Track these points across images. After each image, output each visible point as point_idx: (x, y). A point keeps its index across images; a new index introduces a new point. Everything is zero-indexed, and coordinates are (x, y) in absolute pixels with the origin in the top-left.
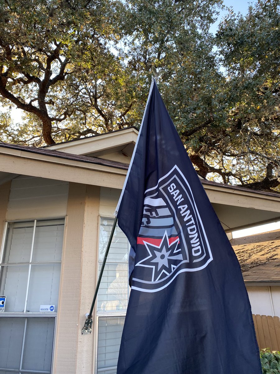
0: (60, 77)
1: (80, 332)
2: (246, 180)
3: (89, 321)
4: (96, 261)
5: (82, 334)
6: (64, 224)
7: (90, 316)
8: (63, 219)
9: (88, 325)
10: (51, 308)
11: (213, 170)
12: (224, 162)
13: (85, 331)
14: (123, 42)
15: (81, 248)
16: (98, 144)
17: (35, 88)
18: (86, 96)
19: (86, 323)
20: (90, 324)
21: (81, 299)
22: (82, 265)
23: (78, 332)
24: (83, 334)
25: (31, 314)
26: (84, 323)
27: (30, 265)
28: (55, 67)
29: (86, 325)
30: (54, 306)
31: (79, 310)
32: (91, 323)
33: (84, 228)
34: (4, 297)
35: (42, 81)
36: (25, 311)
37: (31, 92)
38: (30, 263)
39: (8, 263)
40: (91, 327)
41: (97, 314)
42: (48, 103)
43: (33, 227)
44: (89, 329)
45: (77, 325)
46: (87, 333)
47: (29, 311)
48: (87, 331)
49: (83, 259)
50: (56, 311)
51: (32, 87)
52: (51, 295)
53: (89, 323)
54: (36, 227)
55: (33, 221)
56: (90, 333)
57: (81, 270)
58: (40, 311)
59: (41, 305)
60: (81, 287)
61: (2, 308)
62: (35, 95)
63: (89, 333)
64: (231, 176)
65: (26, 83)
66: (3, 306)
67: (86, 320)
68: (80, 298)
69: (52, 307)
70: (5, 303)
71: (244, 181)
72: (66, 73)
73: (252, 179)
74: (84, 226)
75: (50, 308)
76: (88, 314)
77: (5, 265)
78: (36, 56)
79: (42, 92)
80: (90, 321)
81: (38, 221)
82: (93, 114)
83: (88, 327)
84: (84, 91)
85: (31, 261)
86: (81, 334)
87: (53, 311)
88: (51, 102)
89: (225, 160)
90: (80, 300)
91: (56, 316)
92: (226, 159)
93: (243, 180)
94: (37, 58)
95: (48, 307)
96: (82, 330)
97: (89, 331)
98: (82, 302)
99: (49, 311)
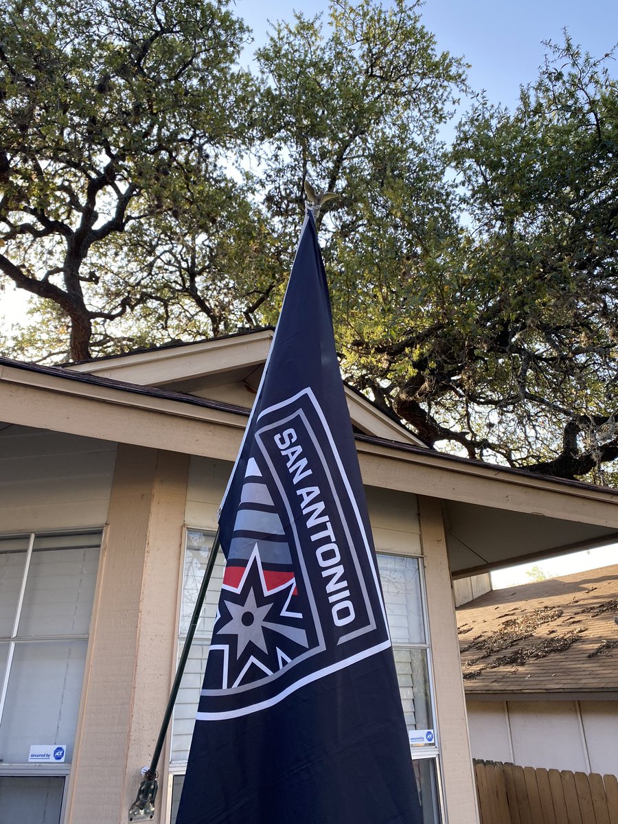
0: (116, 225)
1: (125, 813)
2: (520, 459)
3: (148, 787)
4: (173, 635)
5: (131, 820)
6: (99, 546)
7: (151, 774)
8: (98, 532)
9: (146, 797)
10: (57, 754)
11: (448, 435)
12: (472, 418)
13: (139, 813)
14: (255, 155)
15: (138, 602)
16: (190, 363)
17: (59, 248)
18: (171, 268)
19: (140, 792)
20: (150, 795)
21: (133, 730)
22: (139, 645)
23: (120, 816)
24: (133, 821)
25: (6, 768)
26: (137, 792)
27: (13, 645)
28: (106, 204)
29: (141, 796)
30: (64, 747)
31: (127, 760)
32: (154, 791)
33: (146, 554)
35: (74, 231)
37: (48, 256)
38: (14, 639)
40: (153, 802)
41: (170, 769)
42: (84, 279)
43: (25, 551)
44: (149, 808)
46: (142, 818)
48: (142, 812)
49: (142, 629)
50: (68, 761)
51: (51, 244)
52: (60, 719)
53: (148, 791)
54: (34, 550)
55: (28, 537)
56: (151, 817)
57: (136, 657)
58: (30, 761)
59: (32, 746)
60: (133, 700)
62: (58, 260)
63: (149, 818)
64: (488, 449)
65: (38, 234)
67: (142, 784)
68: (130, 728)
69: (60, 749)
71: (516, 461)
72: (129, 218)
73: (533, 456)
75: (55, 752)
76: (148, 768)
78: (64, 180)
79: (75, 255)
80: (152, 787)
81: (38, 537)
82: (186, 307)
83: (146, 802)
84: (167, 257)
85: (14, 635)
86: (127, 820)
87: (63, 760)
88: (93, 278)
89: (474, 413)
90: (130, 732)
91: (66, 772)
92: (476, 412)
93: (513, 458)
94: (66, 183)
95: (50, 749)
96: (132, 808)
97: (148, 813)
98: (133, 738)
99: (52, 759)
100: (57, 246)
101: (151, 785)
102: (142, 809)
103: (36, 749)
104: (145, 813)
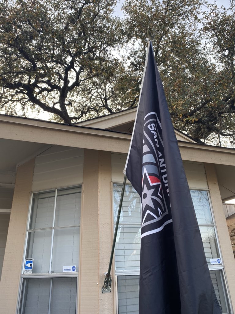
0: (77, 84)
1: (100, 290)
3: (108, 280)
4: (112, 223)
5: (103, 292)
6: (81, 192)
7: (108, 275)
8: (80, 187)
9: (107, 283)
10: (73, 269)
13: (105, 290)
15: (97, 211)
19: (105, 282)
20: (109, 283)
21: (100, 259)
25: (55, 275)
26: (104, 282)
27: (53, 230)
28: (72, 76)
29: (105, 283)
30: (75, 266)
31: (99, 270)
32: (110, 281)
33: (99, 193)
34: (32, 260)
35: (62, 88)
36: (50, 272)
37: (54, 99)
38: (53, 228)
39: (34, 229)
40: (110, 286)
41: (116, 274)
43: (54, 196)
44: (109, 288)
45: (98, 283)
46: (107, 292)
47: (53, 272)
48: (107, 289)
49: (100, 221)
51: (54, 95)
52: (73, 256)
53: (108, 281)
54: (57, 196)
55: (54, 191)
56: (110, 291)
57: (98, 231)
58: (64, 272)
60: (99, 247)
61: (30, 270)
62: (57, 99)
63: (109, 292)
65: (49, 91)
66: (31, 268)
67: (106, 279)
69: (74, 267)
70: (32, 265)
72: (81, 80)
74: (98, 191)
75: (72, 268)
77: (32, 231)
78: (56, 70)
79: (63, 97)
80: (109, 280)
81: (59, 191)
82: (105, 113)
83: (108, 286)
85: (53, 226)
86: (101, 292)
87: (75, 271)
91: (77, 275)
94: (57, 71)
95: (70, 267)
96: (103, 288)
97: (109, 290)
98: (100, 262)
99: (71, 271)
100: (56, 94)
101: (109, 279)
102: (106, 288)
103: (65, 267)
104: (108, 290)
